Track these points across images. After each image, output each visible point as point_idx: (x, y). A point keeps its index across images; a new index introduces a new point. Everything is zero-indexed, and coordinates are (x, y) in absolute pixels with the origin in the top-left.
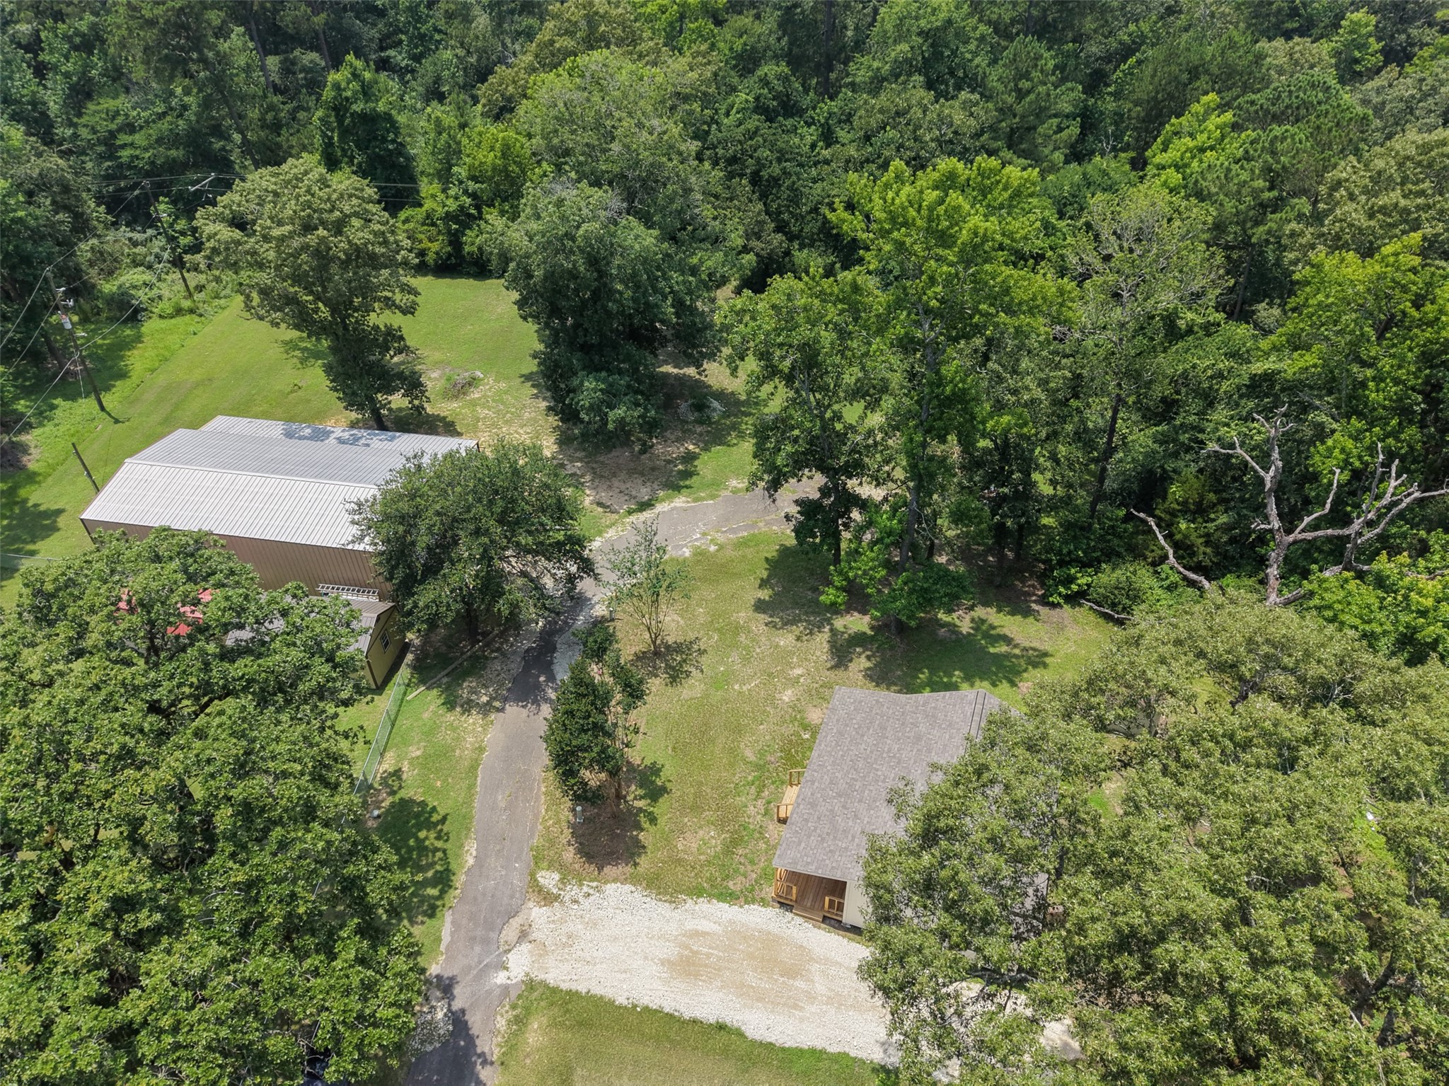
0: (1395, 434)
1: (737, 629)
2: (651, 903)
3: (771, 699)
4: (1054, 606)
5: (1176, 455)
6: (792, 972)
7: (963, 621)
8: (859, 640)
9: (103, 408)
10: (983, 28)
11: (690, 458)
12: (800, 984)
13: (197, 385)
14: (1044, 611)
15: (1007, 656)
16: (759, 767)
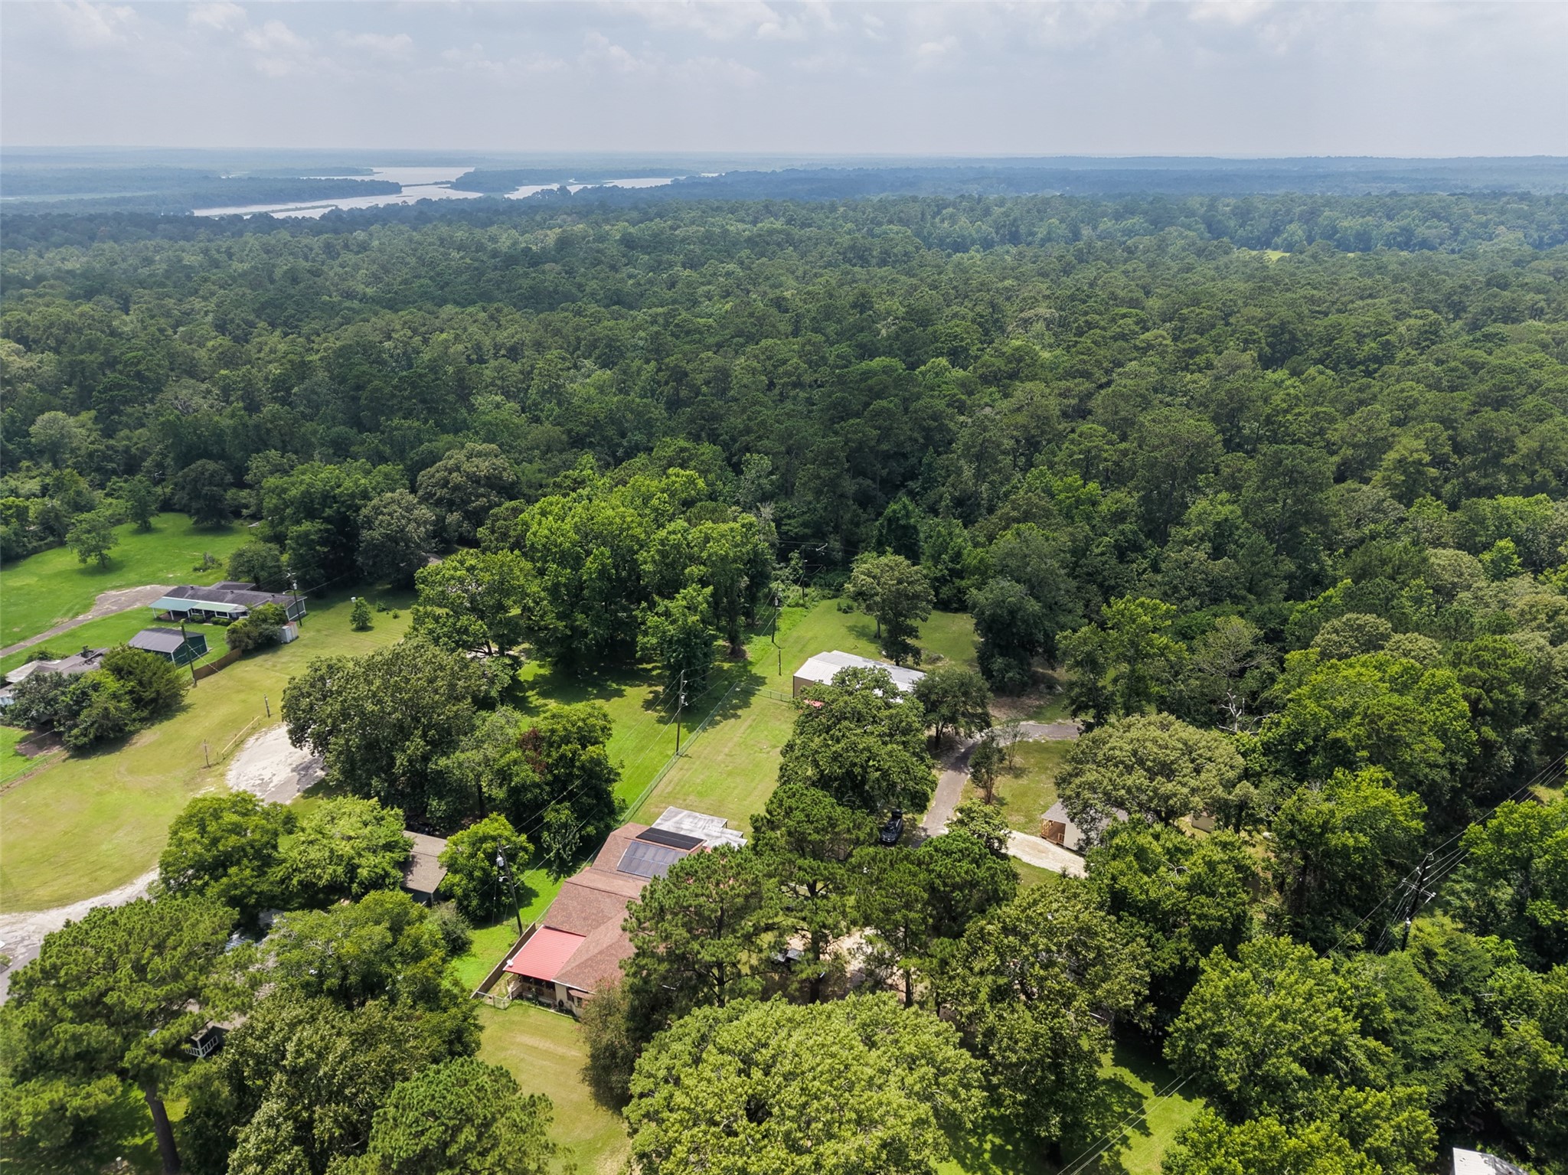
9: (772, 642)
12: (1044, 855)
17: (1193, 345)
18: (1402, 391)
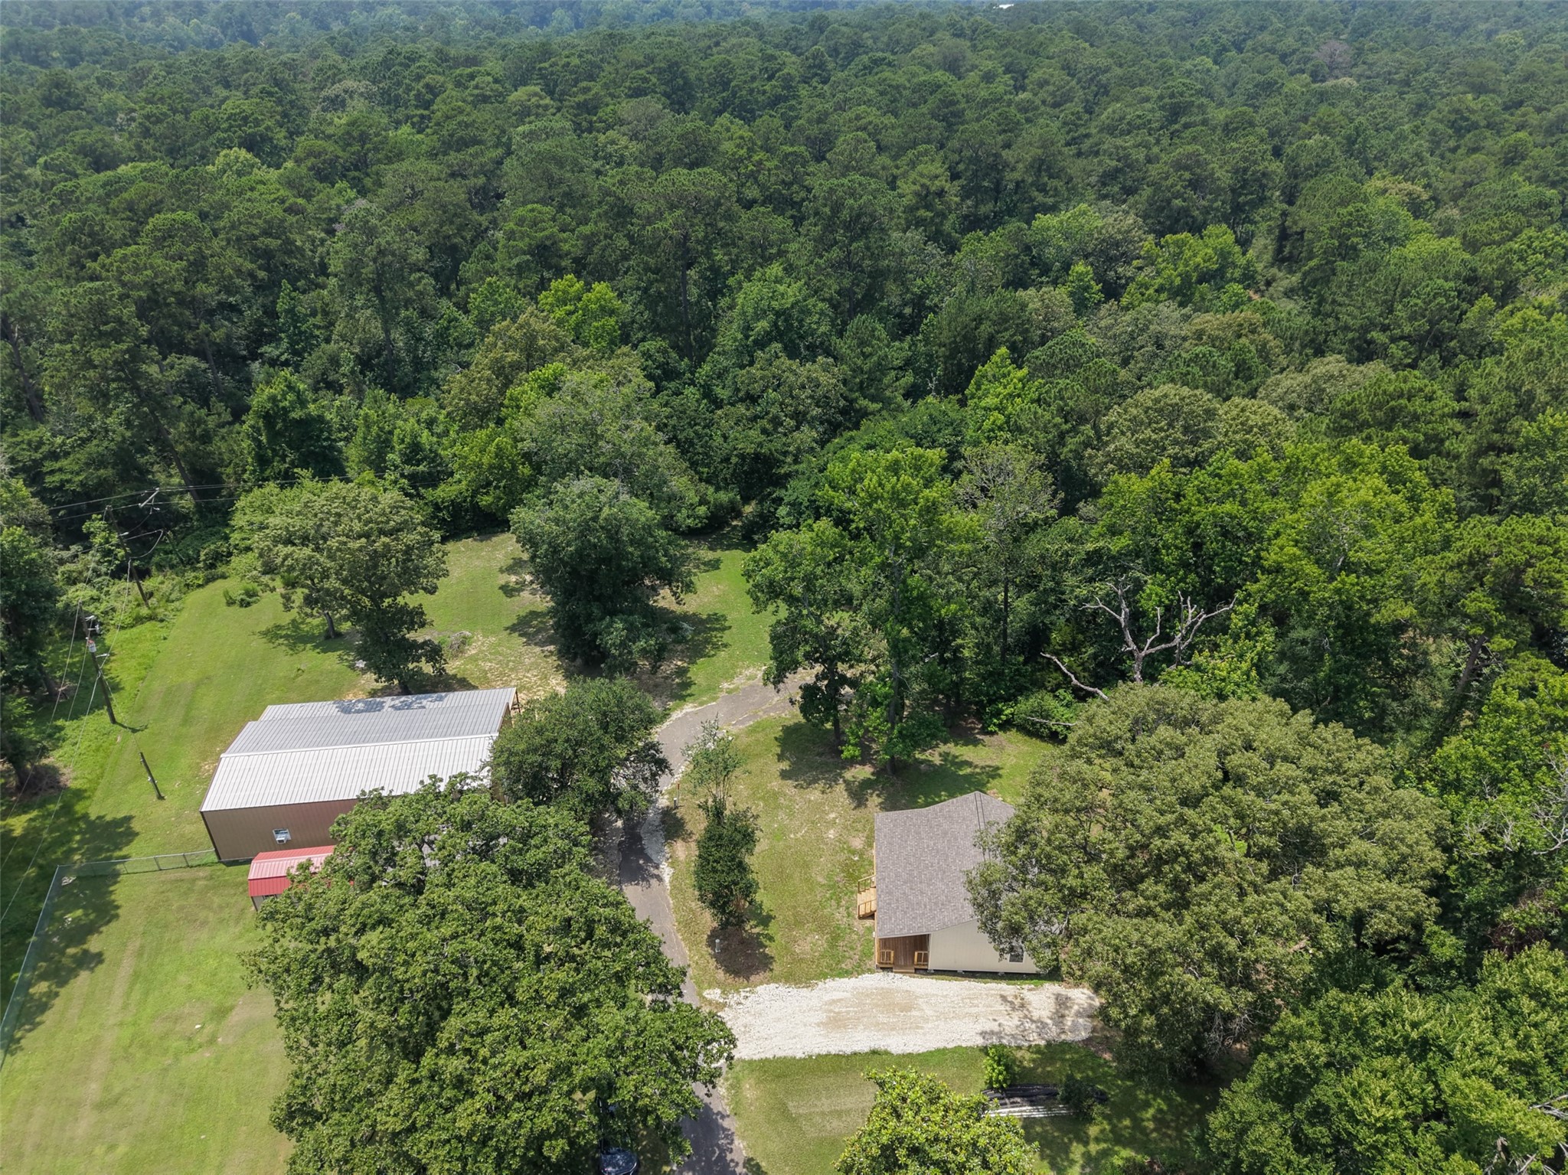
0: (1183, 580)
1: (775, 795)
2: (794, 991)
3: (820, 839)
4: (992, 733)
5: (1048, 612)
6: (907, 1008)
7: (934, 756)
8: (866, 784)
9: (114, 721)
10: (820, 305)
11: (681, 672)
12: (914, 1013)
13: (198, 684)
14: (986, 738)
15: (972, 775)
16: (831, 887)
17: (589, 96)
18: (858, 118)
